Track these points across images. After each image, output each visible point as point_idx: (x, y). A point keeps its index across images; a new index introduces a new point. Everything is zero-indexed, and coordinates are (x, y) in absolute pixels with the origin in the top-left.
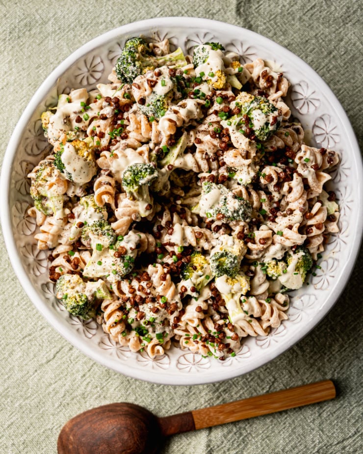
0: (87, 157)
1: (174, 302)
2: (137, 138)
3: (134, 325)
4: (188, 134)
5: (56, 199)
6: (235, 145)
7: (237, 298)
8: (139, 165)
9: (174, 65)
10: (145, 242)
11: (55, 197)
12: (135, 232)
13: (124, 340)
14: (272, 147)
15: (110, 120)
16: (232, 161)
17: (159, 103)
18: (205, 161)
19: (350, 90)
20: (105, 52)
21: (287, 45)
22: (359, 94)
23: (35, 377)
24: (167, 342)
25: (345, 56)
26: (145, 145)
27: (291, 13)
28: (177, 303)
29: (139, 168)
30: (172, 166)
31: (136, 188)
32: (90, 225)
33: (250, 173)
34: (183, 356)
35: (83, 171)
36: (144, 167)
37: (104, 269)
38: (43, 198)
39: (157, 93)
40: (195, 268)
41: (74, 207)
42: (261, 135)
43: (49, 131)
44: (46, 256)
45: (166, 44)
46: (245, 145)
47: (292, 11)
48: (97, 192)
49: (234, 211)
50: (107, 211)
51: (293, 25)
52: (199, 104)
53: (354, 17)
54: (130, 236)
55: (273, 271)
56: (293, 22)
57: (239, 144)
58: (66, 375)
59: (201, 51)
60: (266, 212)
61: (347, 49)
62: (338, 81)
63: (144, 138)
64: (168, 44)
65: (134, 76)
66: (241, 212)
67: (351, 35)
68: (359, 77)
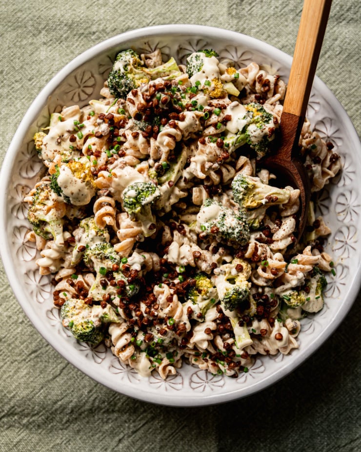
2: (135, 155)
3: (143, 347)
4: (189, 148)
5: (55, 223)
8: (139, 184)
9: (168, 75)
10: (150, 262)
11: (54, 221)
12: (139, 253)
15: (106, 139)
19: (346, 90)
20: (95, 65)
21: (281, 47)
22: (355, 94)
23: (41, 394)
24: (178, 361)
25: (340, 55)
26: (144, 162)
27: (284, 14)
28: (185, 324)
29: (140, 188)
30: (172, 182)
31: (139, 208)
32: (92, 249)
34: (196, 373)
35: (81, 194)
36: (145, 186)
38: (41, 222)
41: (74, 230)
43: (43, 152)
44: (49, 280)
45: (158, 55)
47: (285, 12)
48: (98, 214)
49: (230, 227)
50: (109, 233)
51: (287, 26)
52: (197, 116)
53: (348, 15)
54: (134, 257)
56: (286, 23)
58: (73, 391)
59: (194, 59)
61: (342, 48)
62: (334, 82)
63: (142, 154)
64: (160, 54)
65: (127, 90)
66: (237, 231)
67: (346, 33)
68: (355, 76)
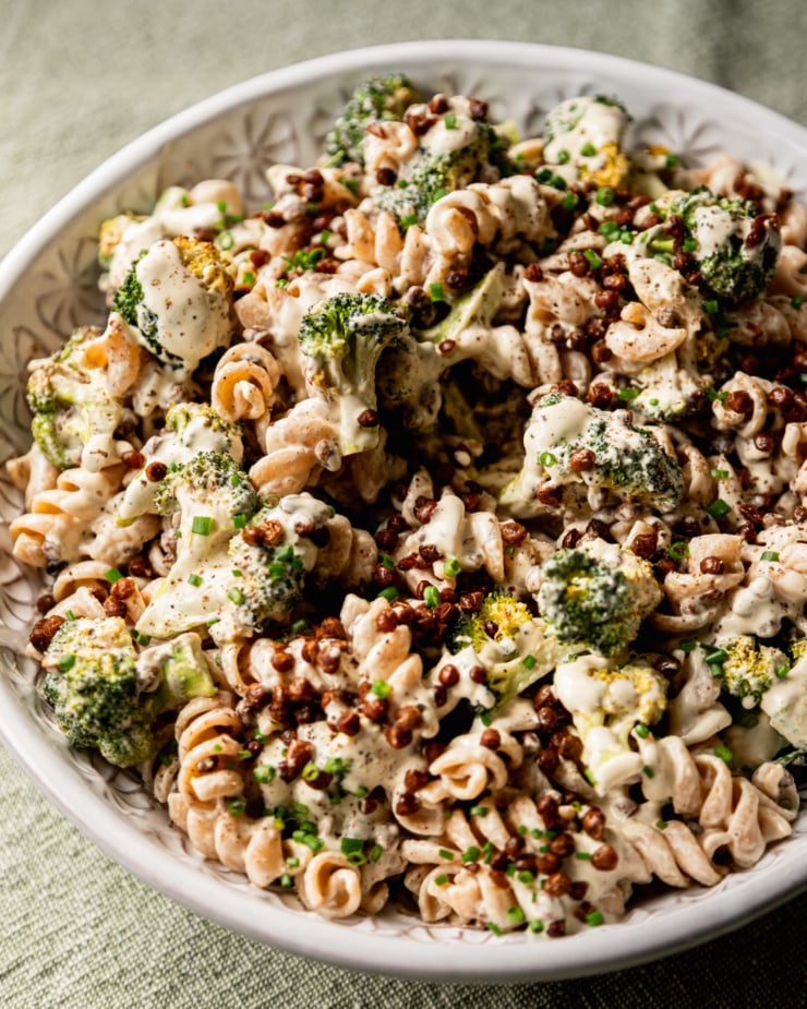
0: (211, 281)
1: (412, 703)
3: (272, 794)
4: (509, 271)
5: (100, 409)
6: (640, 290)
7: (622, 728)
10: (345, 535)
11: (97, 404)
13: (232, 837)
14: (751, 326)
15: (290, 230)
16: (631, 340)
17: (432, 179)
18: (552, 349)
20: (305, 110)
28: (421, 708)
30: (453, 343)
31: (338, 342)
33: (684, 386)
35: (192, 312)
37: (206, 598)
38: (60, 406)
39: (431, 151)
40: (492, 631)
42: (717, 274)
44: (34, 599)
46: (670, 290)
49: (626, 451)
50: (242, 439)
54: (301, 497)
55: (745, 666)
57: (652, 286)
60: (729, 510)
66: (646, 460)
